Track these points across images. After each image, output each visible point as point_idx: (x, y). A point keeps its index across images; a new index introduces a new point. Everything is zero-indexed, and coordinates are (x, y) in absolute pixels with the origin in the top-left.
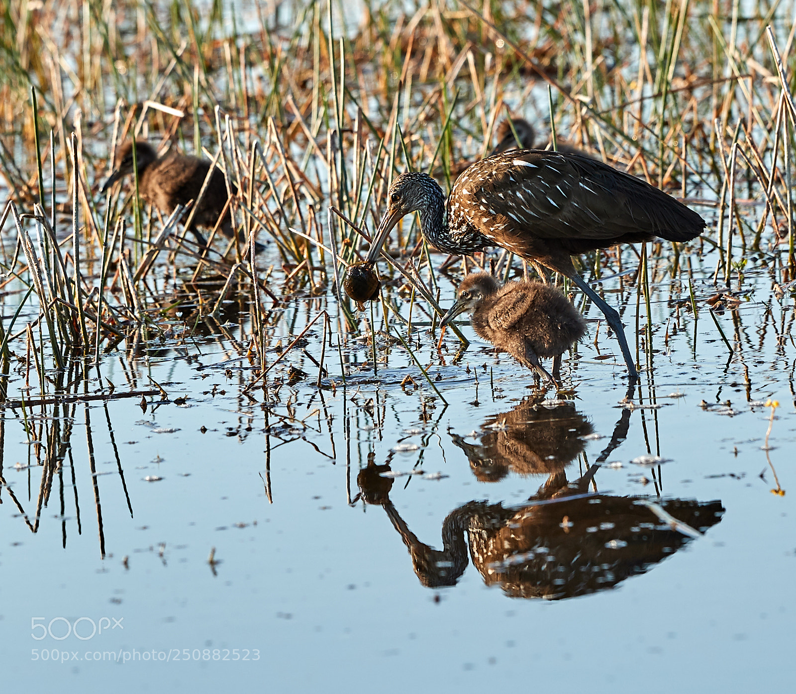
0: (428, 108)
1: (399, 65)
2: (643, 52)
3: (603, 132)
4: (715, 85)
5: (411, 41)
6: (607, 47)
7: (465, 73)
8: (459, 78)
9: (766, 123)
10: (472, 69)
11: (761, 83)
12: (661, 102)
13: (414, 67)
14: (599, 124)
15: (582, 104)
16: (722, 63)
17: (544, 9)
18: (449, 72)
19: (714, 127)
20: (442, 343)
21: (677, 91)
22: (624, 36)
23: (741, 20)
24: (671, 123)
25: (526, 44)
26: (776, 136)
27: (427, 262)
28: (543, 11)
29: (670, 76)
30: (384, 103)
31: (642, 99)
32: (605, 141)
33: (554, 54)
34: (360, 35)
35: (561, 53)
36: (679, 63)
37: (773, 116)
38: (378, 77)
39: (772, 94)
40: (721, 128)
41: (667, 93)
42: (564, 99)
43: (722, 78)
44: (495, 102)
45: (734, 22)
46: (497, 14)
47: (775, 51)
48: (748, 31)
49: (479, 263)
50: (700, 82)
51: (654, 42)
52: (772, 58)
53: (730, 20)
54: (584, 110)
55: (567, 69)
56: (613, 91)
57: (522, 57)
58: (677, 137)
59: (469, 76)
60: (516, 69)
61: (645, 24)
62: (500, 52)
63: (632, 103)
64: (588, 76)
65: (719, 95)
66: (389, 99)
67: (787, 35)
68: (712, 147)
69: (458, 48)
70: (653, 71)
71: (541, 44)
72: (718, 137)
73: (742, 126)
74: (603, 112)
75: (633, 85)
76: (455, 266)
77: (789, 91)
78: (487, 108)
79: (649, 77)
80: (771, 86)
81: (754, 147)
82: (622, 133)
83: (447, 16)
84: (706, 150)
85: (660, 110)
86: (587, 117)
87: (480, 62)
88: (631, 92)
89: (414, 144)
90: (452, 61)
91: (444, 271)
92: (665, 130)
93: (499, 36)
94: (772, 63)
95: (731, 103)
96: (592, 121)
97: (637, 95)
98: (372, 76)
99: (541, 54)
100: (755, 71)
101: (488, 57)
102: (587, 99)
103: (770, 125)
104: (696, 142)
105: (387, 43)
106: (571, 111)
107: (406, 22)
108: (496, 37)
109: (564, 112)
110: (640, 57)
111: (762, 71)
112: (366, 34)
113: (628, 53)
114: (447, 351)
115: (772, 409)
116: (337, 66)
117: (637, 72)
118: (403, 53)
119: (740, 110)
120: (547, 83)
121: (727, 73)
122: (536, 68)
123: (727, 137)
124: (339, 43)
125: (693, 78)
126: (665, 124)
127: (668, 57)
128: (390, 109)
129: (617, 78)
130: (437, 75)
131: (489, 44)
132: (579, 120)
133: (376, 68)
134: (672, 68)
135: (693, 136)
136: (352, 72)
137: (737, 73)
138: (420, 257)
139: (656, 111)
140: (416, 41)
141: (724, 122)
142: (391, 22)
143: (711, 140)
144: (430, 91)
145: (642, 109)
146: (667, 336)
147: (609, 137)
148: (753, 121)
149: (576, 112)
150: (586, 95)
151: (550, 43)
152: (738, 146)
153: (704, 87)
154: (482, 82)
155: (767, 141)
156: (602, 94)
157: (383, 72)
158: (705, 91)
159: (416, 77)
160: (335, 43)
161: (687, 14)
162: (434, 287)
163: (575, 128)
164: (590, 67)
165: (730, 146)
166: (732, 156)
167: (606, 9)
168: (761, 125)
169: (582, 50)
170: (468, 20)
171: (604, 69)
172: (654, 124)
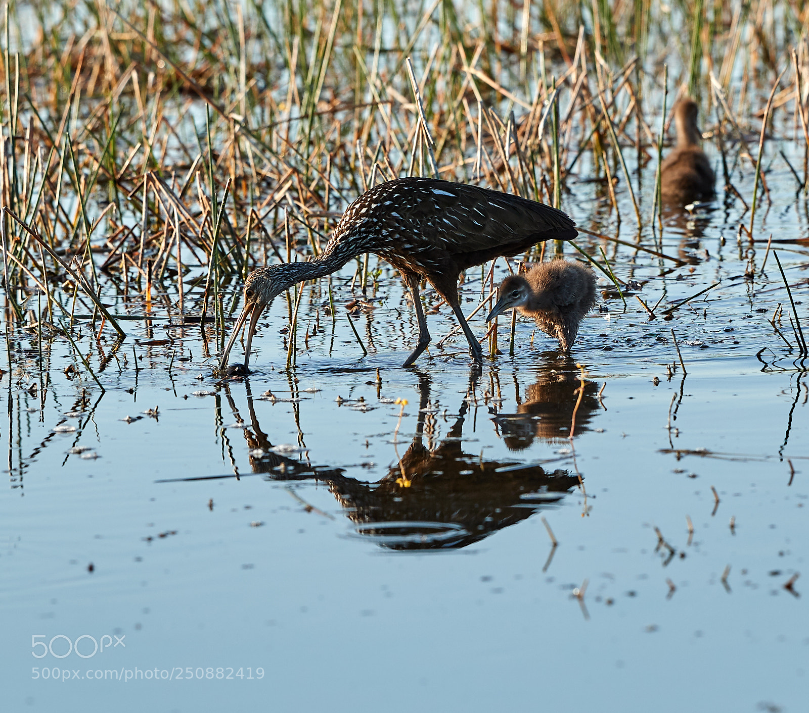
0: (94, 120)
1: (69, 80)
2: (293, 77)
3: (254, 148)
4: (357, 110)
5: (81, 58)
6: (259, 71)
7: (129, 90)
8: (124, 93)
9: (402, 146)
10: (136, 86)
11: (398, 109)
12: (307, 124)
13: (82, 82)
14: (250, 141)
15: (236, 122)
16: (363, 90)
17: (203, 34)
18: (115, 88)
19: (356, 148)
20: (102, 335)
21: (323, 113)
22: (274, 62)
23: (383, 51)
24: (316, 142)
25: (185, 65)
26: (412, 158)
27: (90, 261)
28: (201, 35)
29: (316, 100)
30: (54, 114)
31: (290, 120)
32: (255, 156)
33: (210, 75)
34: (34, 52)
35: (216, 76)
36: (324, 88)
37: (409, 139)
38: (49, 90)
39: (408, 119)
40: (362, 149)
41: (313, 114)
42: (218, 116)
43: (363, 103)
44: (156, 117)
45: (377, 53)
46: (159, 37)
47: (414, 81)
48: (388, 61)
49: (137, 263)
50: (342, 106)
51: (302, 68)
52: (409, 87)
53: (372, 51)
54: (237, 127)
55: (222, 89)
56: (263, 111)
57: (182, 77)
58: (321, 155)
59: (132, 93)
60: (175, 88)
61: (295, 51)
62: (161, 72)
63: (281, 123)
64: (241, 96)
65: (360, 118)
66: (58, 111)
67: (424, 66)
68: (352, 165)
69: (123, 67)
70: (301, 93)
71: (200, 66)
72: (360, 156)
73: (382, 148)
74: (255, 130)
75: (282, 106)
76: (115, 265)
77: (424, 117)
78: (148, 123)
79: (297, 100)
80: (408, 112)
81: (392, 168)
82: (271, 150)
83: (115, 36)
84: (346, 168)
85: (307, 130)
86: (240, 133)
87: (143, 80)
88: (280, 113)
89: (80, 153)
90: (117, 78)
91: (105, 269)
92: (311, 148)
93: (162, 57)
94: (410, 92)
95: (371, 126)
96: (243, 138)
97: (285, 116)
98: (43, 89)
99: (198, 74)
100: (393, 97)
101: (151, 76)
102: (240, 118)
103: (406, 147)
104: (338, 160)
105: (59, 60)
106: (224, 128)
107: (76, 42)
108: (159, 57)
109: (218, 129)
110: (289, 81)
111: (400, 98)
112: (40, 51)
113: (279, 77)
114: (106, 342)
115: (402, 407)
116: (12, 78)
117: (286, 94)
118: (73, 69)
119: (378, 133)
120: (204, 102)
121: (368, 99)
122: (194, 88)
123: (367, 157)
124: (14, 58)
125: (337, 103)
126: (311, 143)
127: (315, 82)
128: (59, 119)
129: (267, 100)
130: (103, 91)
131: (152, 64)
132: (233, 137)
133: (48, 82)
134: (318, 92)
135: (335, 155)
136: (26, 85)
137: (377, 99)
138: (84, 256)
139: (303, 130)
140: (85, 59)
141: (364, 143)
142: (64, 41)
143: (351, 160)
144: (96, 105)
145: (289, 128)
146: (308, 337)
147: (258, 153)
148: (390, 143)
149: (229, 129)
150: (239, 114)
151: (207, 65)
152: (378, 166)
153: (346, 111)
154: (144, 99)
155: (402, 162)
156: (253, 113)
157: (53, 86)
158: (347, 115)
159: (84, 91)
160: (11, 58)
161: (334, 44)
162: (95, 283)
163: (228, 144)
164: (243, 88)
165: (370, 166)
166: (371, 174)
167: (259, 36)
168: (398, 146)
169: (236, 72)
170: (133, 41)
171: (256, 90)
172: (300, 143)
